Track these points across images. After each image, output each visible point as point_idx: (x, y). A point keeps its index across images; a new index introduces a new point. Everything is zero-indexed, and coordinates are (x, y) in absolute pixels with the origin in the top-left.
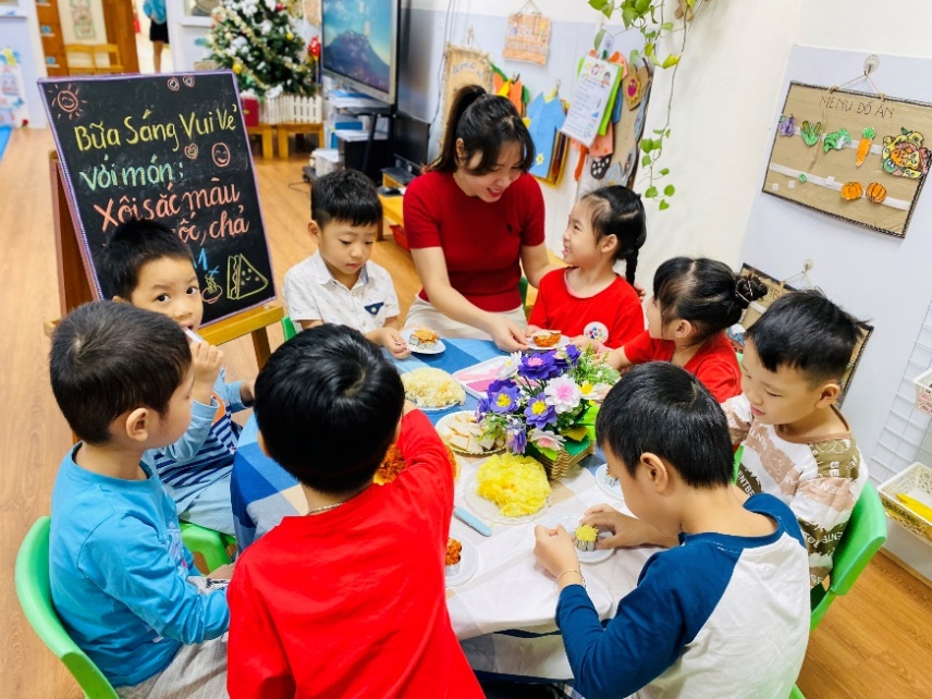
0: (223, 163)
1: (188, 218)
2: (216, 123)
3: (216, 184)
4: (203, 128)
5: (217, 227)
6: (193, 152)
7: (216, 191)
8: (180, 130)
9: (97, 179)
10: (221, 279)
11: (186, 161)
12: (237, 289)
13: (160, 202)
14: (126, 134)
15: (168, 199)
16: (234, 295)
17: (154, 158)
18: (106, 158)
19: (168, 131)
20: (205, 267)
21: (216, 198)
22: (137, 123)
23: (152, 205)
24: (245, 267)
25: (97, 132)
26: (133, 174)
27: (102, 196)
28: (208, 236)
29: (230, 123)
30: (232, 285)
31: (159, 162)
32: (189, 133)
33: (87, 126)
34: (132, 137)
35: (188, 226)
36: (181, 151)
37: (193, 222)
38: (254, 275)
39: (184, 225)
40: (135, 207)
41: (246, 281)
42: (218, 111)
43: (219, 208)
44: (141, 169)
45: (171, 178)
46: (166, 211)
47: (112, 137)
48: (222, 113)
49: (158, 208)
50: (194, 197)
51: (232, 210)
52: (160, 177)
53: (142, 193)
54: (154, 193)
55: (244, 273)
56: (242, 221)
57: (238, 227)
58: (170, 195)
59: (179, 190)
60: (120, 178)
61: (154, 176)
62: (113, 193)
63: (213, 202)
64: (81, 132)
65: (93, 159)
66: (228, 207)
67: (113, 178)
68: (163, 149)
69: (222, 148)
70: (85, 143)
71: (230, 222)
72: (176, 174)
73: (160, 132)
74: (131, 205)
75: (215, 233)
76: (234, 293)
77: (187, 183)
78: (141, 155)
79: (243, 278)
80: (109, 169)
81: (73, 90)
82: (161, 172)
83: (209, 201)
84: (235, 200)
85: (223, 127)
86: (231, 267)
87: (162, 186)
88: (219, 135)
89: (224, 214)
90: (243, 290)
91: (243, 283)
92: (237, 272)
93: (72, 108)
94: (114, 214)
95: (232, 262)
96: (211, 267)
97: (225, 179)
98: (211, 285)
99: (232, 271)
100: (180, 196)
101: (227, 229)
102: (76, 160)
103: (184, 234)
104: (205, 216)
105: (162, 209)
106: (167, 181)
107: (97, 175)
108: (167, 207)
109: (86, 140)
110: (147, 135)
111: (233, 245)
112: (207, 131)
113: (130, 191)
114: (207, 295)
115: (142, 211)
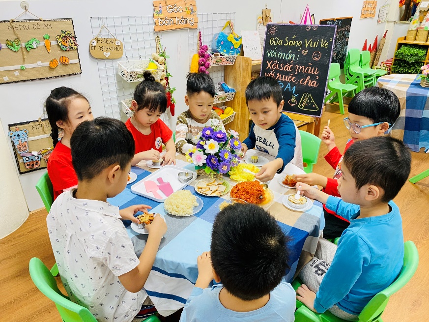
0: (316, 59)
1: (294, 74)
2: (320, 44)
3: (310, 66)
4: (313, 45)
5: (304, 81)
6: (305, 53)
7: (309, 68)
8: (303, 45)
9: (272, 54)
10: (298, 99)
11: (301, 55)
13: (287, 65)
14: (284, 42)
15: (289, 66)
16: (301, 107)
17: (290, 51)
18: (276, 48)
19: (299, 44)
20: (294, 92)
21: (308, 70)
22: (289, 40)
23: (283, 66)
24: (310, 99)
25: (276, 40)
26: (281, 55)
27: (270, 59)
28: (299, 82)
29: (326, 45)
30: (302, 103)
31: (291, 53)
32: (306, 46)
33: (274, 38)
34: (286, 43)
36: (301, 51)
37: (295, 76)
38: (313, 104)
39: (292, 76)
40: (278, 65)
41: (308, 104)
42: (322, 40)
43: (307, 75)
44: (285, 54)
45: (293, 59)
46: (287, 69)
47: (280, 43)
48: (324, 41)
49: (285, 68)
50: (299, 68)
51: (313, 77)
52: (290, 57)
53: (282, 61)
54: (285, 62)
55: (308, 101)
56: (316, 82)
57: (313, 84)
58: (291, 64)
60: (277, 55)
61: (288, 57)
62: (274, 59)
63: (306, 71)
64: (272, 39)
65: (273, 47)
66: (310, 75)
67: (275, 54)
68: (294, 49)
69: (318, 54)
71: (310, 81)
72: (295, 58)
73: (296, 44)
75: (302, 82)
76: (302, 106)
77: (298, 63)
78: (286, 49)
79: (307, 103)
80: (275, 52)
81: (275, 27)
82: (291, 56)
83: (304, 70)
84: (316, 74)
85: (322, 46)
86: (304, 97)
87: (289, 61)
88: (319, 48)
89: (309, 77)
90: (305, 107)
91: (307, 105)
92: (306, 100)
93: (272, 32)
94: (271, 65)
95: (305, 95)
97: (315, 65)
98: (294, 99)
99: (304, 99)
100: (294, 65)
101: (308, 83)
102: (267, 47)
103: (290, 79)
104: (300, 75)
105: (286, 68)
106: (291, 60)
107: (271, 53)
108: (288, 68)
109: (272, 42)
110: (291, 43)
111: (308, 89)
112: (314, 46)
113: (279, 60)
114: (290, 102)
115: (279, 67)
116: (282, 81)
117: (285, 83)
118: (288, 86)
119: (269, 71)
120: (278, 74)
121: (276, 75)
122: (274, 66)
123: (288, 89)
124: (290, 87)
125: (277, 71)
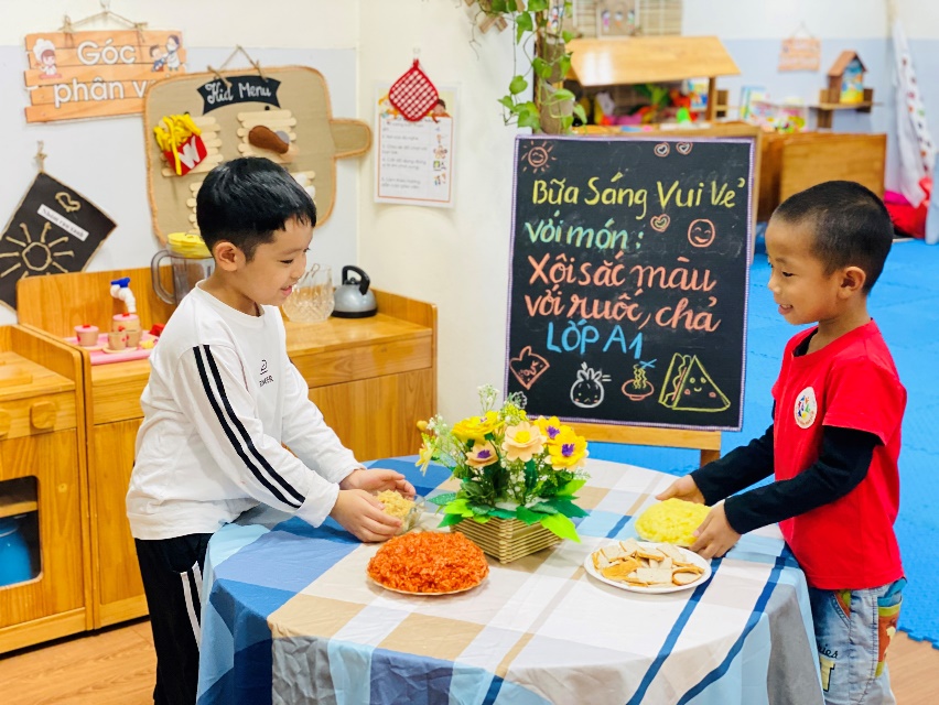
0: (702, 243)
1: (631, 293)
2: (706, 196)
3: (682, 265)
4: (684, 199)
5: (669, 315)
6: (661, 224)
7: (680, 274)
8: (653, 198)
9: (541, 232)
10: (655, 376)
11: (649, 231)
12: (676, 395)
13: (602, 269)
14: (586, 193)
15: (612, 268)
16: (670, 402)
17: (610, 222)
18: (557, 214)
19: (637, 197)
20: (637, 355)
21: (677, 279)
22: (601, 186)
23: (591, 271)
24: (696, 373)
25: (556, 188)
26: (579, 234)
28: (653, 320)
29: (727, 198)
30: (670, 388)
31: (612, 228)
32: (664, 203)
33: (548, 181)
34: (592, 196)
35: (628, 303)
36: (647, 220)
37: (636, 299)
38: (708, 387)
39: (624, 300)
40: (571, 267)
41: (692, 391)
42: (714, 184)
43: (678, 294)
44: (591, 232)
45: (624, 246)
46: (606, 280)
47: (570, 195)
48: (719, 187)
49: (597, 274)
50: (647, 274)
51: (697, 301)
52: (611, 243)
53: (584, 255)
54: (597, 257)
55: (692, 380)
56: (709, 316)
57: (701, 322)
58: (616, 263)
59: (629, 261)
60: (564, 236)
61: (604, 239)
62: (554, 249)
63: (671, 284)
64: (540, 186)
65: (545, 212)
66: (689, 293)
67: (557, 235)
68: (624, 216)
69: (706, 226)
70: (541, 195)
71: (690, 314)
72: (631, 243)
73: (626, 198)
74: (567, 265)
75: (663, 319)
76: (672, 398)
77: (642, 256)
78: (594, 217)
79: (688, 385)
80: (555, 225)
81: (546, 148)
82: (612, 238)
83: (666, 282)
84: (706, 289)
85: (714, 202)
86: (675, 367)
87: (610, 254)
88: (706, 209)
89: (684, 302)
90: (684, 401)
91: (688, 392)
92: (684, 375)
93: (537, 164)
94: (546, 270)
95: (678, 361)
96: (645, 357)
97: (698, 261)
98: (639, 379)
99: (675, 373)
100: (628, 267)
101: (682, 321)
102: (526, 210)
103: (620, 311)
104: (655, 298)
105: (602, 277)
106: (618, 249)
107: (542, 228)
108: (608, 275)
109: (541, 193)
110: (609, 197)
111: (685, 341)
112: (690, 203)
113: (571, 250)
114: (630, 388)
115: (577, 274)
116: (591, 321)
117: (605, 326)
118: (617, 336)
119: (539, 289)
120: (575, 299)
121: (566, 303)
122: (558, 274)
123: (616, 345)
124: (622, 340)
125: (567, 291)
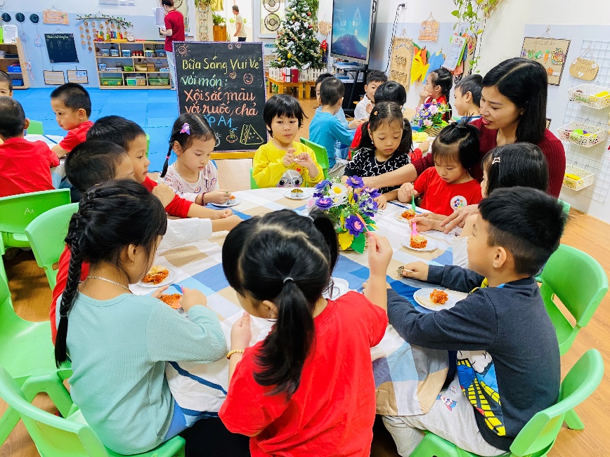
0: (248, 83)
1: (225, 103)
2: (248, 64)
3: (243, 91)
4: (240, 66)
5: (240, 110)
6: (234, 76)
7: (242, 95)
8: (229, 65)
10: (238, 133)
11: (229, 79)
12: (246, 140)
13: (213, 94)
14: (204, 65)
15: (217, 94)
16: (244, 142)
17: (215, 76)
18: (193, 73)
19: (223, 66)
20: (230, 126)
21: (241, 97)
22: (209, 62)
23: (210, 95)
24: (252, 131)
25: (192, 63)
26: (204, 81)
27: (189, 87)
28: (234, 113)
29: (256, 65)
30: (243, 137)
31: (216, 78)
32: (233, 68)
33: (188, 61)
34: (206, 66)
35: (225, 107)
36: (228, 74)
37: (227, 105)
38: (256, 136)
39: (223, 106)
40: (201, 94)
41: (251, 138)
42: (250, 60)
43: (243, 102)
44: (207, 80)
45: (221, 85)
46: (216, 98)
47: (197, 66)
48: (253, 61)
49: (212, 97)
50: (231, 95)
51: (249, 104)
52: (216, 83)
53: (206, 89)
54: (211, 90)
55: (251, 134)
56: (254, 110)
57: (251, 112)
58: (218, 92)
59: (223, 90)
60: (197, 81)
61: (213, 82)
62: (194, 87)
64: (185, 62)
65: (188, 72)
66: (246, 102)
67: (194, 81)
68: (219, 72)
69: (249, 76)
70: (186, 66)
71: (247, 109)
72: (223, 84)
73: (219, 66)
75: (238, 112)
76: (244, 140)
77: (228, 89)
78: (209, 74)
79: (250, 136)
80: (193, 78)
81: (185, 46)
83: (238, 98)
84: (252, 100)
85: (252, 67)
86: (244, 129)
87: (216, 88)
88: (249, 70)
89: (245, 105)
90: (249, 141)
92: (248, 132)
94: (192, 96)
95: (245, 127)
96: (233, 127)
97: (248, 89)
98: (232, 135)
99: (244, 131)
100: (223, 93)
101: (245, 112)
102: (181, 72)
103: (222, 110)
104: (233, 104)
105: (214, 97)
106: (218, 86)
107: (188, 80)
108: (216, 96)
110: (213, 66)
111: (247, 120)
112: (243, 67)
113: (201, 87)
114: (229, 139)
115: (204, 96)
116: (212, 115)
117: (217, 116)
118: (222, 120)
119: (191, 103)
120: (205, 106)
121: (201, 108)
122: (197, 97)
123: (222, 123)
124: (224, 121)
125: (201, 104)
